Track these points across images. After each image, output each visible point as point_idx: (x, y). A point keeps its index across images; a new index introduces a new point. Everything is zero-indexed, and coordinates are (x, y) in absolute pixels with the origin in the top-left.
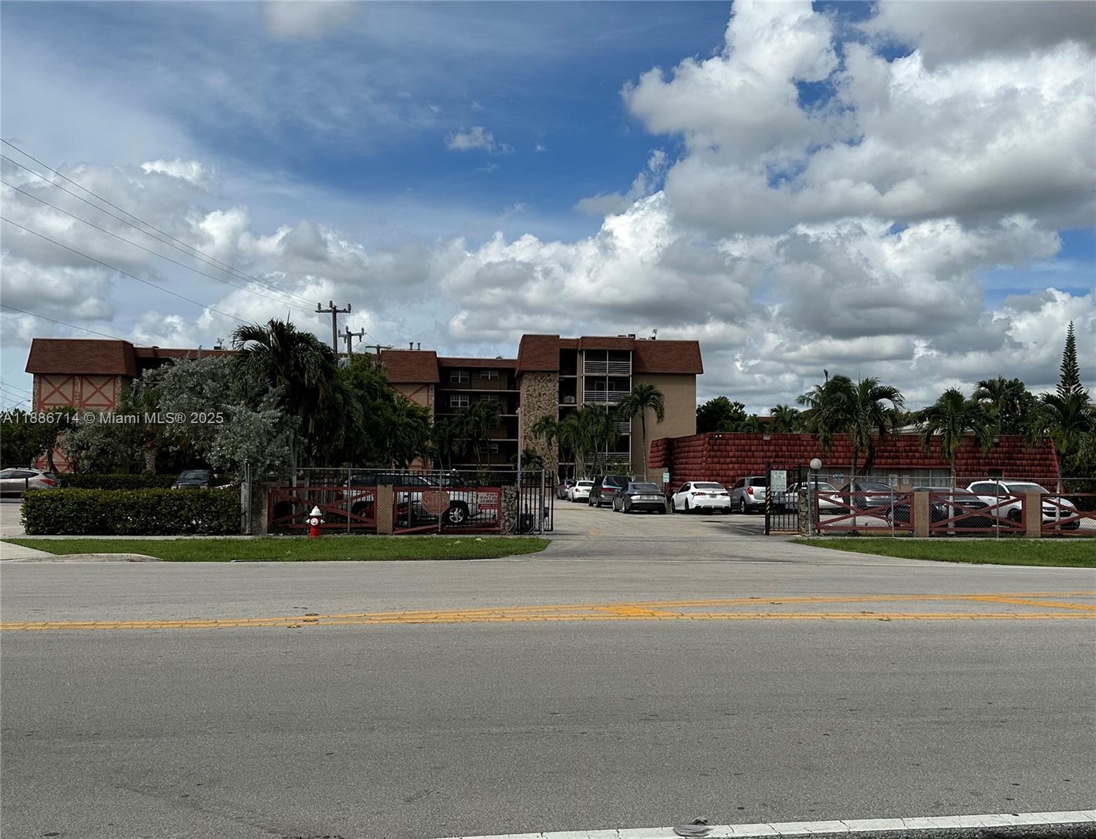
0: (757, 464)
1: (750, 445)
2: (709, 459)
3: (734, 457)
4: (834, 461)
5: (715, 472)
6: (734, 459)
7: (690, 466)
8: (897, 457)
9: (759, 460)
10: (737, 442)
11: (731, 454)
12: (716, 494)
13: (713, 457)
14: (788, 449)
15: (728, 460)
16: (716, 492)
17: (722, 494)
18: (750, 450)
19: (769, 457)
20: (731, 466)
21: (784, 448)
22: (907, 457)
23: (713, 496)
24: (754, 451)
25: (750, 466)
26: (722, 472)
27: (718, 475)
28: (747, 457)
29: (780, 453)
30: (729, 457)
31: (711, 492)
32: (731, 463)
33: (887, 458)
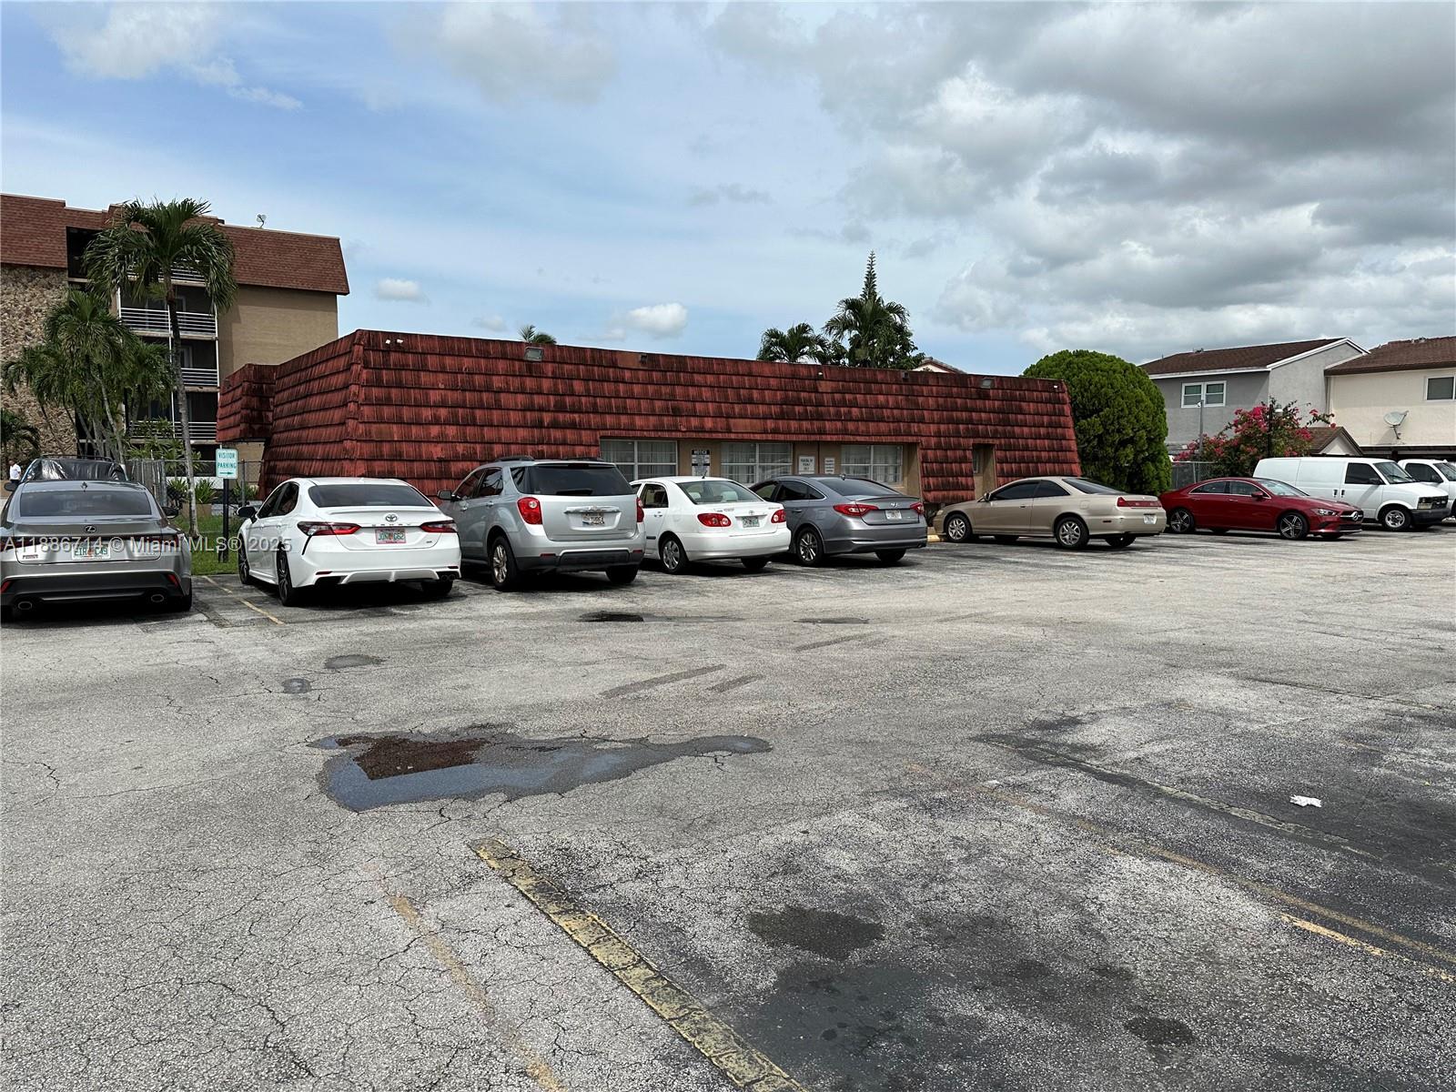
0: (508, 426)
1: (489, 374)
2: (366, 409)
3: (443, 405)
4: (694, 422)
5: (386, 448)
6: (443, 412)
7: (312, 434)
8: (820, 417)
9: (514, 417)
10: (448, 361)
11: (434, 396)
12: (401, 529)
13: (380, 403)
14: (588, 390)
15: (427, 413)
16: (402, 521)
17: (426, 527)
18: (489, 389)
19: (541, 410)
20: (435, 430)
21: (578, 386)
22: (838, 417)
23: (391, 533)
24: (500, 391)
25: (488, 433)
26: (407, 449)
27: (397, 457)
28: (481, 407)
29: (568, 399)
30: (427, 406)
31: (380, 521)
32: (436, 421)
33: (801, 418)
